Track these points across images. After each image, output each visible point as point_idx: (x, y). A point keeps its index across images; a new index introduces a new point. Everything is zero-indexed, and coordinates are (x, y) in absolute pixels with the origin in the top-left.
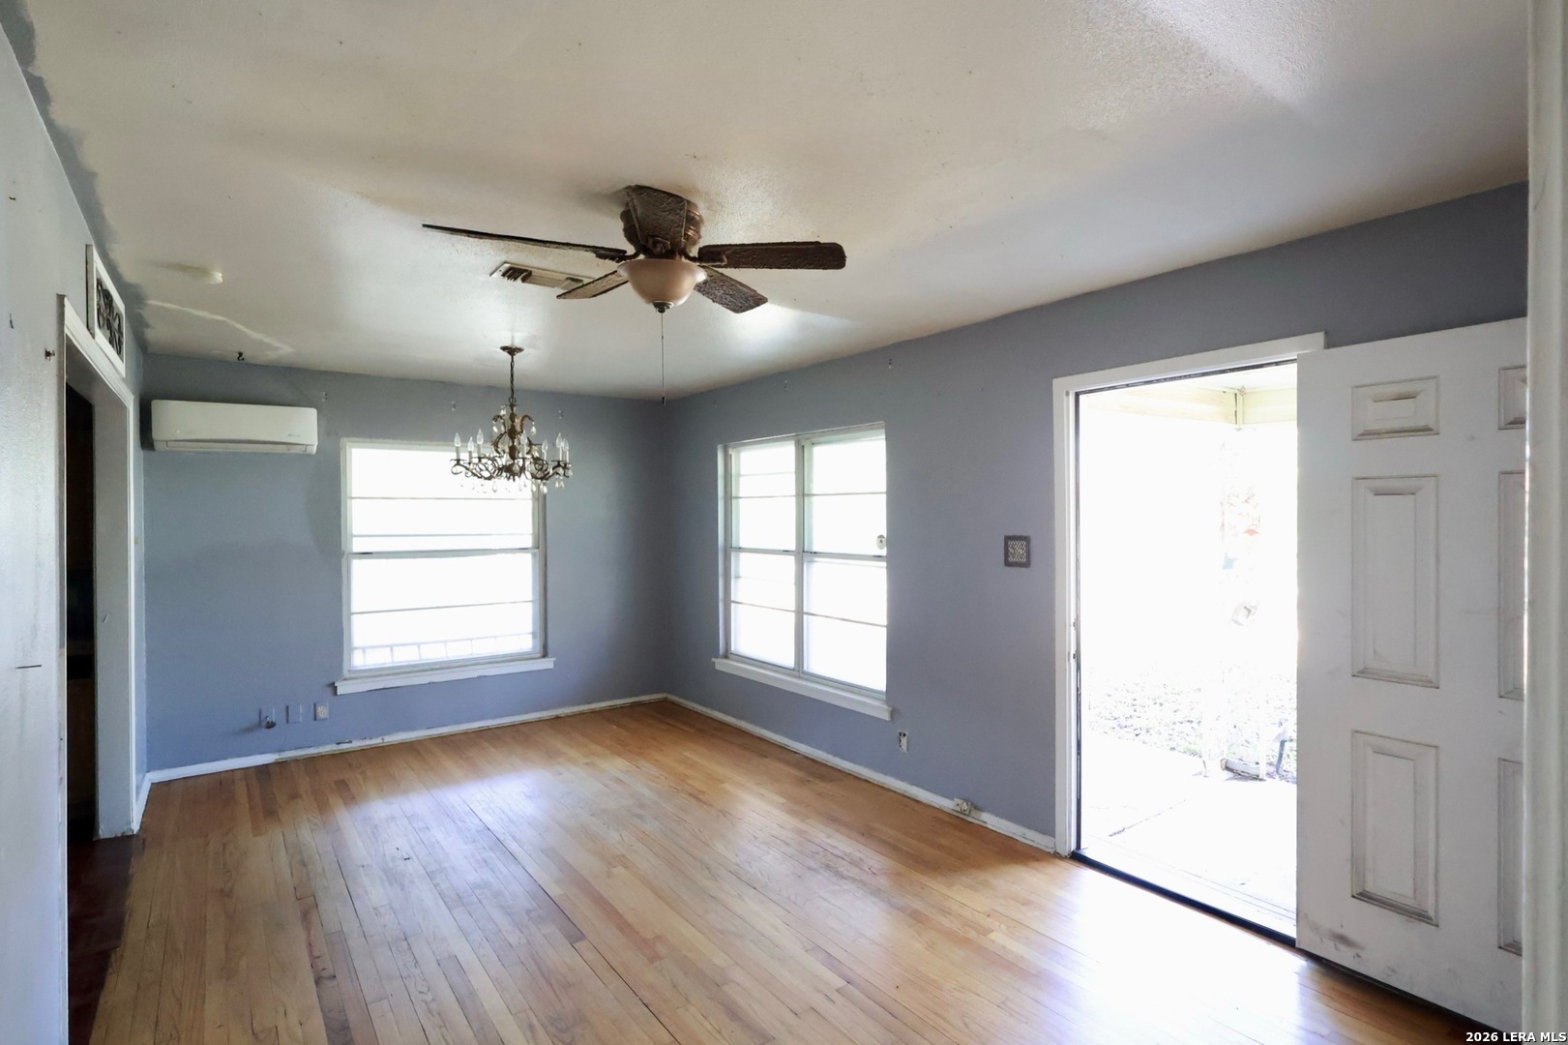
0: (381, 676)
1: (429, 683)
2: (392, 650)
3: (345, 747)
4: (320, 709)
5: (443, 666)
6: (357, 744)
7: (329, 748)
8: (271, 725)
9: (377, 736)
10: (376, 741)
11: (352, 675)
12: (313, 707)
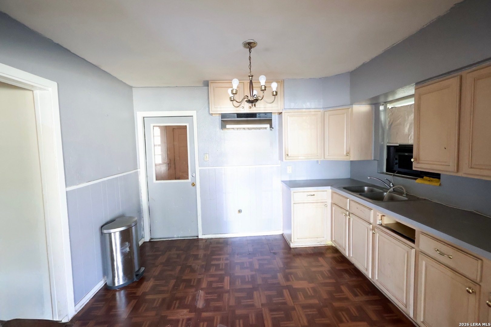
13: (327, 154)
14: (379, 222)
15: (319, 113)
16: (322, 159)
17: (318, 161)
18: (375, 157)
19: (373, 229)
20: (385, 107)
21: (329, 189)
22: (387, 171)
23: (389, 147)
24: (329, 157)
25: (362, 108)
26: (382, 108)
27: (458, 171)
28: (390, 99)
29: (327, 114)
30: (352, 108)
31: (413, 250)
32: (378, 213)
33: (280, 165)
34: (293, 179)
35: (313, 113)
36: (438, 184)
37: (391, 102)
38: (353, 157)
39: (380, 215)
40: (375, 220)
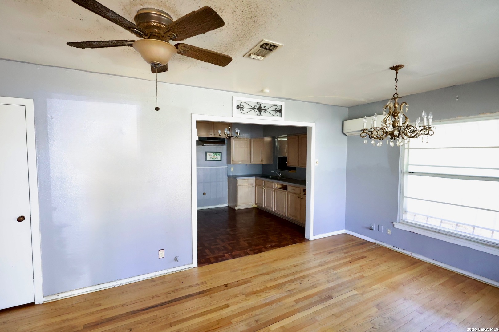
0: (414, 226)
1: (434, 238)
2: (428, 219)
3: (396, 249)
4: (389, 230)
5: (446, 233)
6: (400, 250)
7: (390, 247)
8: (372, 229)
9: (410, 251)
10: (408, 253)
11: (403, 222)
12: (386, 229)
13: (252, 161)
14: (276, 187)
15: (249, 139)
16: (250, 163)
17: (246, 165)
18: (274, 163)
19: (274, 190)
20: (278, 140)
21: (254, 178)
22: (278, 169)
23: (279, 158)
24: (253, 162)
25: (268, 139)
26: (276, 140)
27: (298, 165)
28: (280, 137)
29: (252, 140)
30: (264, 138)
31: (287, 192)
32: (276, 184)
33: (227, 167)
34: (234, 175)
35: (246, 139)
36: (295, 172)
37: (280, 138)
38: (264, 162)
39: (277, 184)
40: (275, 186)
